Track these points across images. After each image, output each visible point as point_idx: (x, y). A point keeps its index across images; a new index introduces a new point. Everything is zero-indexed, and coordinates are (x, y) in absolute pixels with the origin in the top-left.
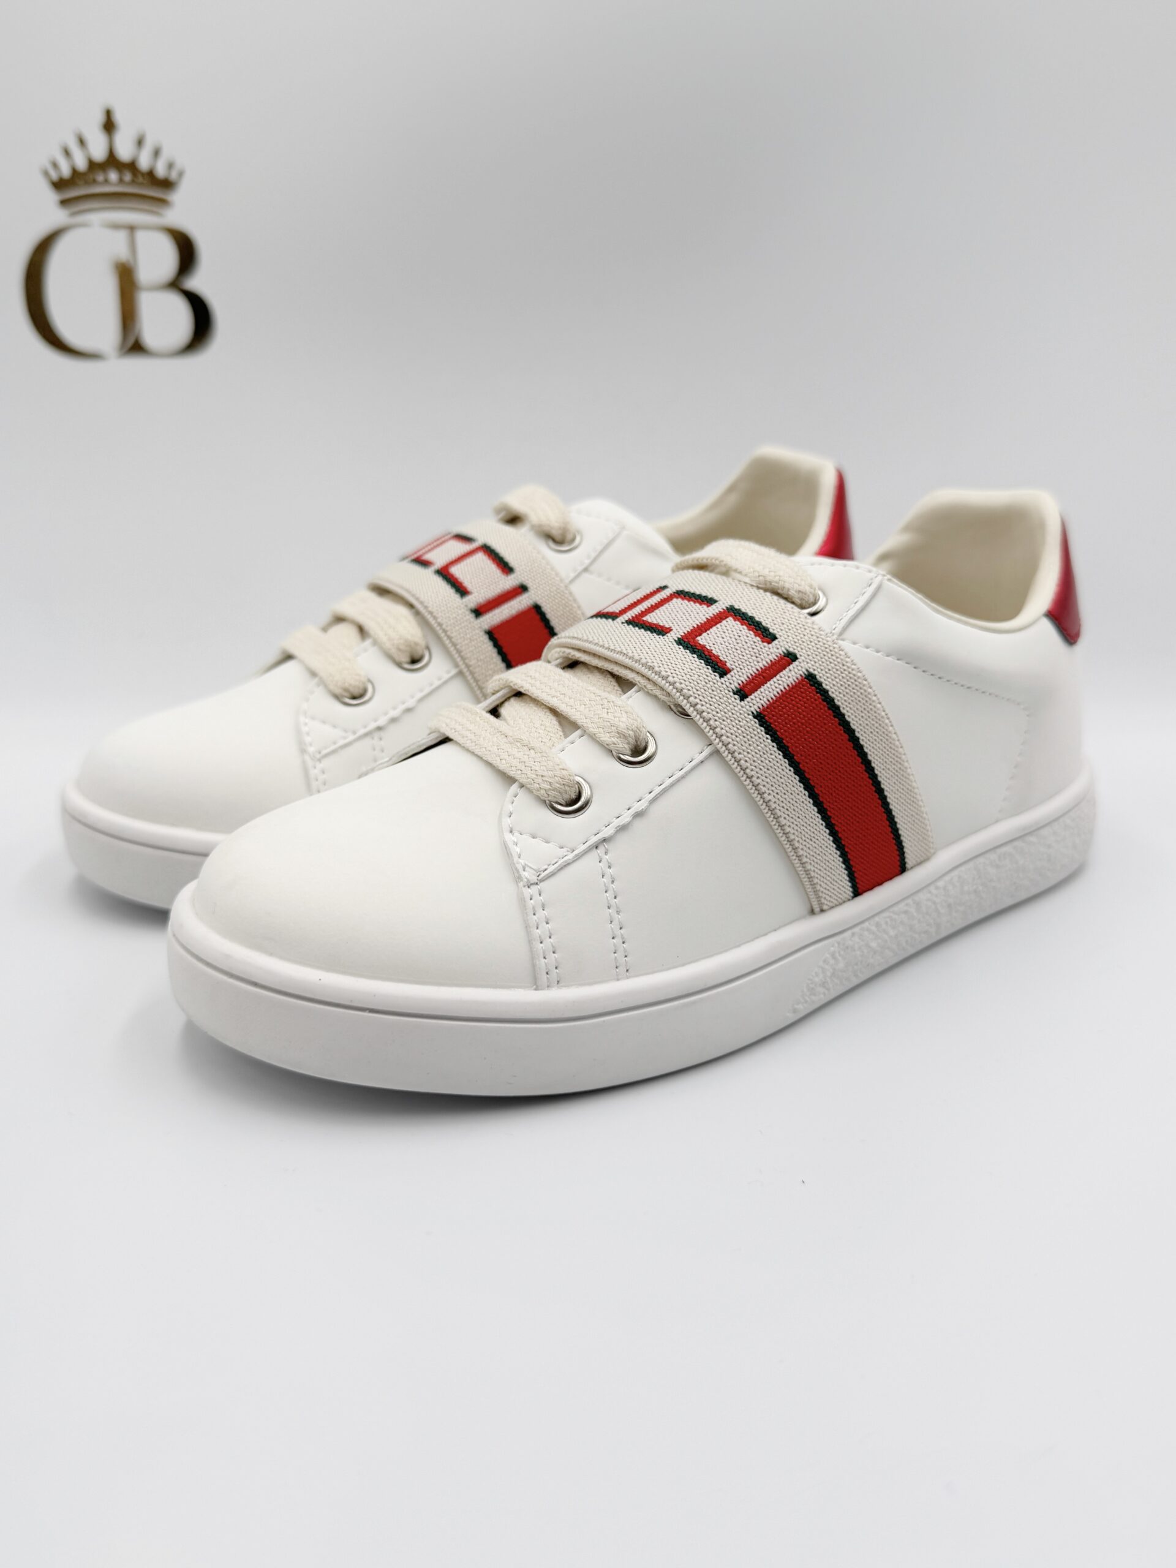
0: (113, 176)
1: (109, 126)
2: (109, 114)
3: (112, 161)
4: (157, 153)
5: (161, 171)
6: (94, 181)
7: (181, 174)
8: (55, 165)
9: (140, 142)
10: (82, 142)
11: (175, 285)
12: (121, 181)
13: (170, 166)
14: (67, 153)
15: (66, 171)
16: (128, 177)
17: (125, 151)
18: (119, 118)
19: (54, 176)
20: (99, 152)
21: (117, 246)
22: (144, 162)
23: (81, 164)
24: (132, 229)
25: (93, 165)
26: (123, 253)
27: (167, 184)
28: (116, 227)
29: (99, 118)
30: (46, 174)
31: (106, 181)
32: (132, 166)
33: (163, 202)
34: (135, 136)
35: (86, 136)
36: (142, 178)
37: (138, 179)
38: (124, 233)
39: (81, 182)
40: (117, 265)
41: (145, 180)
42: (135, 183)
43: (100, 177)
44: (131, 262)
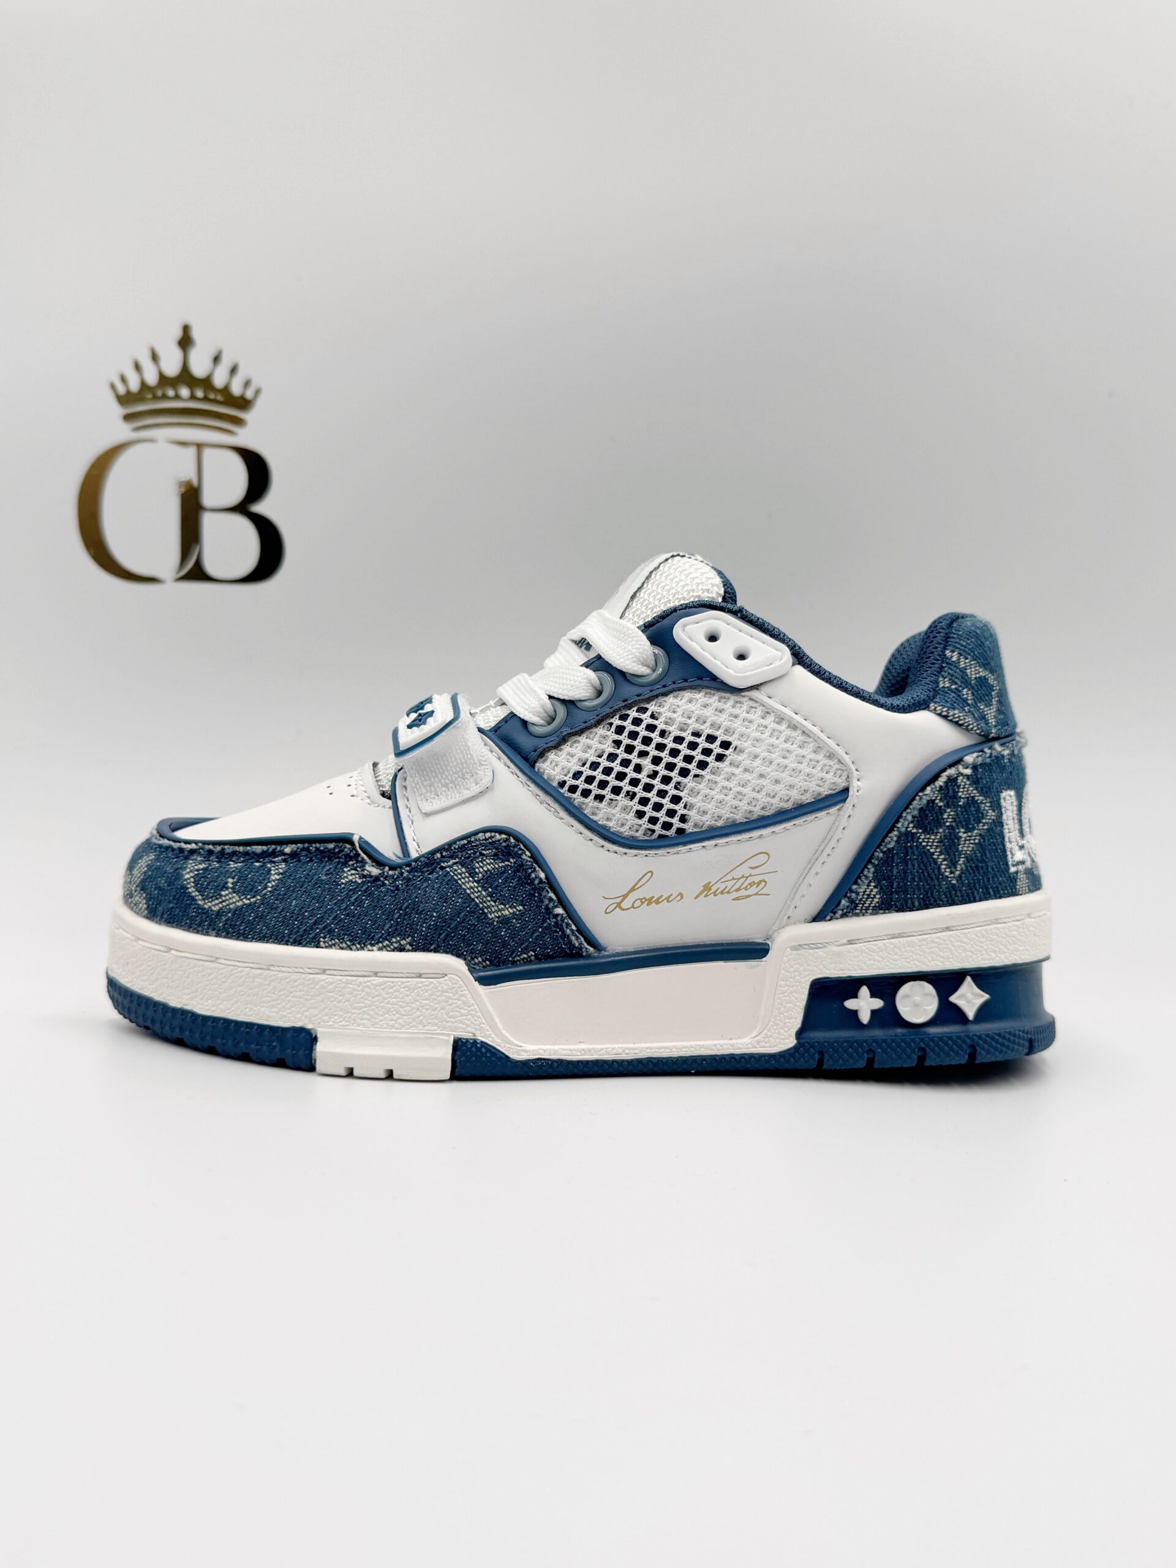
0: (185, 392)
1: (186, 341)
2: (186, 329)
3: (185, 376)
4: (234, 370)
5: (236, 389)
6: (165, 397)
7: (258, 392)
8: (123, 379)
9: (217, 359)
10: (155, 357)
11: (242, 508)
12: (193, 397)
13: (247, 384)
14: (138, 367)
15: (134, 385)
16: (200, 394)
17: (199, 369)
18: (195, 334)
19: (121, 390)
20: (171, 366)
21: (183, 465)
22: (219, 381)
23: (152, 378)
24: (200, 446)
25: (164, 380)
26: (190, 475)
27: (244, 403)
28: (183, 444)
29: (178, 333)
30: (113, 387)
31: (177, 397)
32: (206, 383)
33: (238, 422)
34: (212, 353)
35: (160, 351)
36: (216, 395)
37: (212, 396)
38: (192, 451)
39: (150, 396)
40: (181, 484)
41: (219, 398)
42: (206, 399)
43: (171, 393)
44: (195, 483)
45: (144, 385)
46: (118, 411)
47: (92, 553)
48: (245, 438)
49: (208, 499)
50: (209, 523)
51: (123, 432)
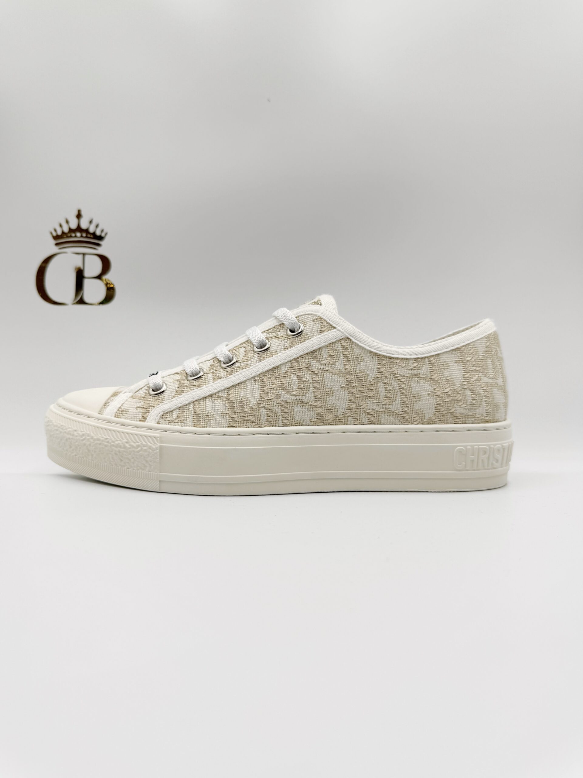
0: (78, 234)
1: (79, 216)
2: (79, 211)
4: (97, 226)
5: (98, 233)
6: (71, 236)
7: (106, 234)
8: (55, 230)
9: (91, 222)
10: (67, 222)
11: (99, 277)
12: (82, 236)
13: (102, 231)
14: (61, 226)
15: (59, 233)
16: (84, 235)
17: (84, 226)
18: (83, 213)
19: (55, 234)
20: (74, 226)
21: (78, 262)
22: (91, 230)
23: (66, 230)
24: (84, 254)
25: (71, 230)
26: (80, 265)
27: (101, 238)
28: (78, 254)
29: (76, 213)
30: (51, 233)
31: (76, 236)
32: (87, 231)
33: (98, 245)
34: (89, 220)
35: (69, 220)
36: (90, 236)
37: (89, 236)
38: (81, 257)
39: (65, 236)
40: (76, 269)
41: (92, 236)
42: (86, 237)
43: (73, 235)
44: (82, 268)
45: (63, 233)
46: (54, 242)
47: (41, 295)
48: (101, 251)
49: (86, 274)
50: (87, 283)
51: (55, 249)
